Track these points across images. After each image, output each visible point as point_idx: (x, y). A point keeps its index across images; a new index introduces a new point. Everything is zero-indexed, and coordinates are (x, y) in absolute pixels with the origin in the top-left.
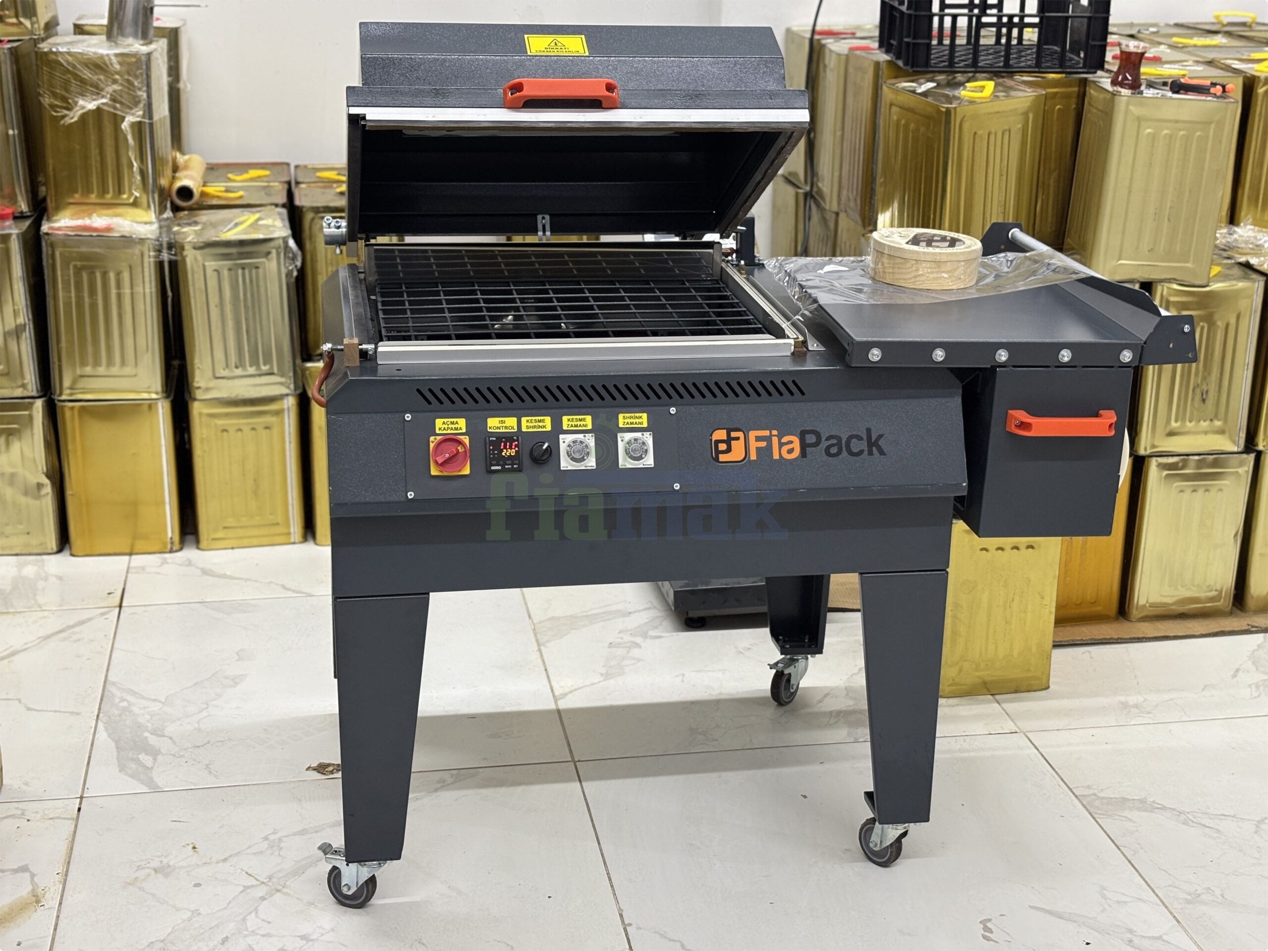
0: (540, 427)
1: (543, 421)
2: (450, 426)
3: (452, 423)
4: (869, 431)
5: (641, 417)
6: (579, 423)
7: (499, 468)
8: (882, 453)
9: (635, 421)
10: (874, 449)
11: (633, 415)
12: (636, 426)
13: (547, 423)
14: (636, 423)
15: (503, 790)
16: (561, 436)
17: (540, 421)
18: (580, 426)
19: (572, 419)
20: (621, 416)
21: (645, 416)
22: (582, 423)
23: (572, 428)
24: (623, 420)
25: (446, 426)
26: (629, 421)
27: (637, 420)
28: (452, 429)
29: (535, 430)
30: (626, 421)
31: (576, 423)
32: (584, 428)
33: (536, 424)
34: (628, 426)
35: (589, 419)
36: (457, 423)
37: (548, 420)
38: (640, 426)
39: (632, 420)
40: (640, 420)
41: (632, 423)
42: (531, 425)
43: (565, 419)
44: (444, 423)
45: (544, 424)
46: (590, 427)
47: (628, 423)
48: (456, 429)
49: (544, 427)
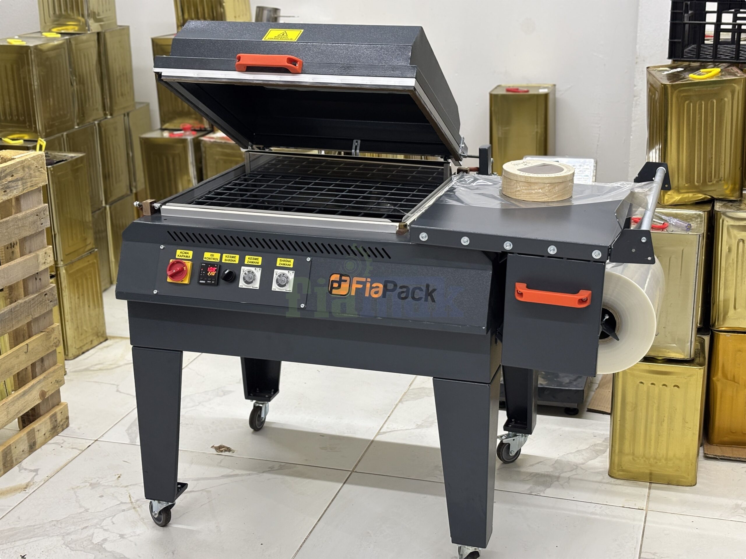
0: (232, 261)
1: (235, 257)
2: (184, 255)
3: (185, 253)
4: (428, 286)
5: (290, 261)
6: (254, 261)
7: (204, 282)
8: (433, 300)
9: (286, 263)
10: (429, 297)
11: (286, 259)
12: (286, 266)
13: (236, 259)
14: (287, 265)
15: (298, 479)
16: (243, 268)
17: (233, 257)
18: (255, 262)
19: (251, 258)
20: (279, 259)
21: (292, 260)
22: (256, 261)
23: (250, 264)
24: (279, 262)
25: (182, 254)
26: (283, 263)
27: (288, 263)
28: (185, 256)
29: (229, 262)
30: (281, 262)
31: (253, 261)
32: (257, 264)
33: (231, 259)
34: (282, 266)
35: (260, 259)
36: (188, 253)
37: (237, 257)
38: (289, 266)
39: (285, 263)
40: (289, 263)
41: (284, 264)
42: (228, 259)
43: (247, 257)
44: (181, 252)
45: (235, 259)
46: (260, 264)
47: (282, 264)
48: (187, 257)
49: (235, 261)
